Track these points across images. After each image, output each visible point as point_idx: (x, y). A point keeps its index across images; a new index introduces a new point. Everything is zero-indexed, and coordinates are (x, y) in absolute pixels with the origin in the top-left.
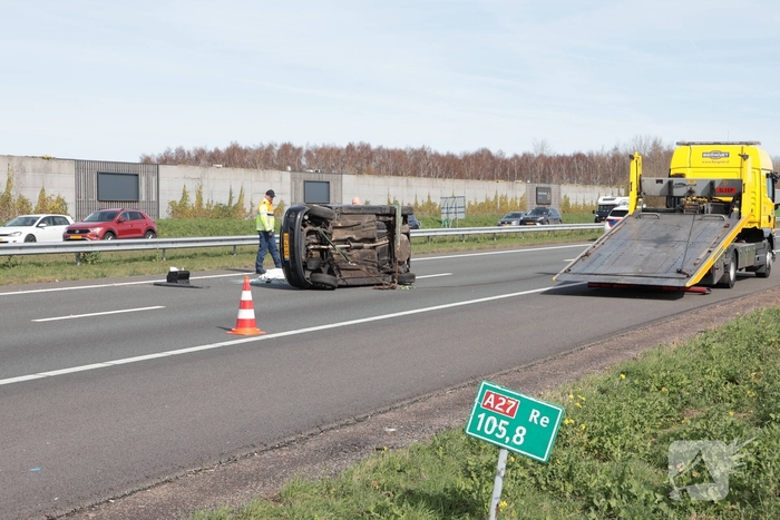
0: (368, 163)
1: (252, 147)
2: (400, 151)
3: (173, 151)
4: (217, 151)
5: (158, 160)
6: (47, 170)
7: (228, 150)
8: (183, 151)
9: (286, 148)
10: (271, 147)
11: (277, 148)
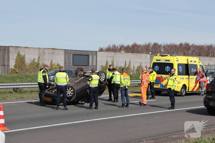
0: (188, 50)
1: (142, 44)
2: (202, 46)
3: (111, 46)
4: (128, 46)
5: (106, 49)
6: (53, 53)
7: (132, 45)
8: (115, 46)
9: (155, 44)
10: (149, 44)
11: (152, 45)
